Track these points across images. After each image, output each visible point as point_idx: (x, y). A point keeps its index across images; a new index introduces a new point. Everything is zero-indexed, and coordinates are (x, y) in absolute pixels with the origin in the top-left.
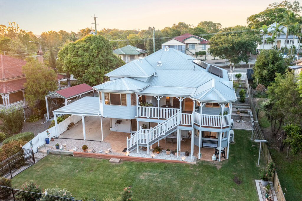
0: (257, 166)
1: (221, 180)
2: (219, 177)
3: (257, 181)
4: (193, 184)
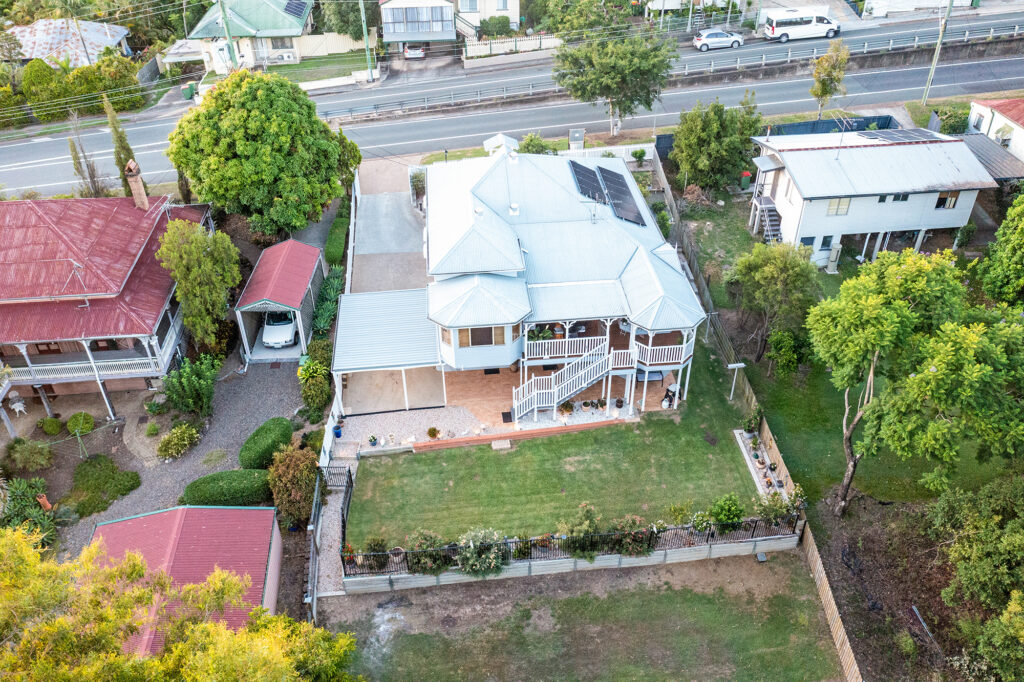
0: (730, 402)
1: (688, 443)
2: (683, 439)
3: (737, 432)
4: (653, 461)
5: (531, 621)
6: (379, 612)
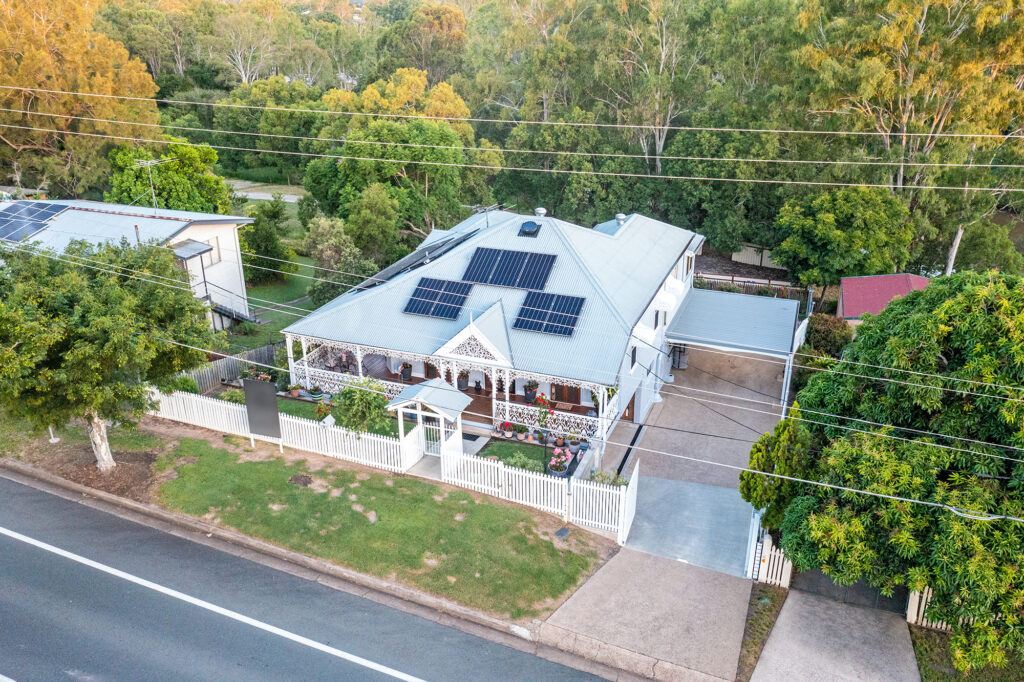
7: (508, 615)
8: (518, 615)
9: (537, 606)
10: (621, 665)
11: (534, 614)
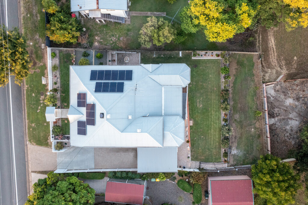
4: (201, 84)
5: (237, 119)
6: (232, 153)
7: (29, 140)
8: (30, 141)
9: (33, 143)
10: (28, 156)
11: (31, 143)
